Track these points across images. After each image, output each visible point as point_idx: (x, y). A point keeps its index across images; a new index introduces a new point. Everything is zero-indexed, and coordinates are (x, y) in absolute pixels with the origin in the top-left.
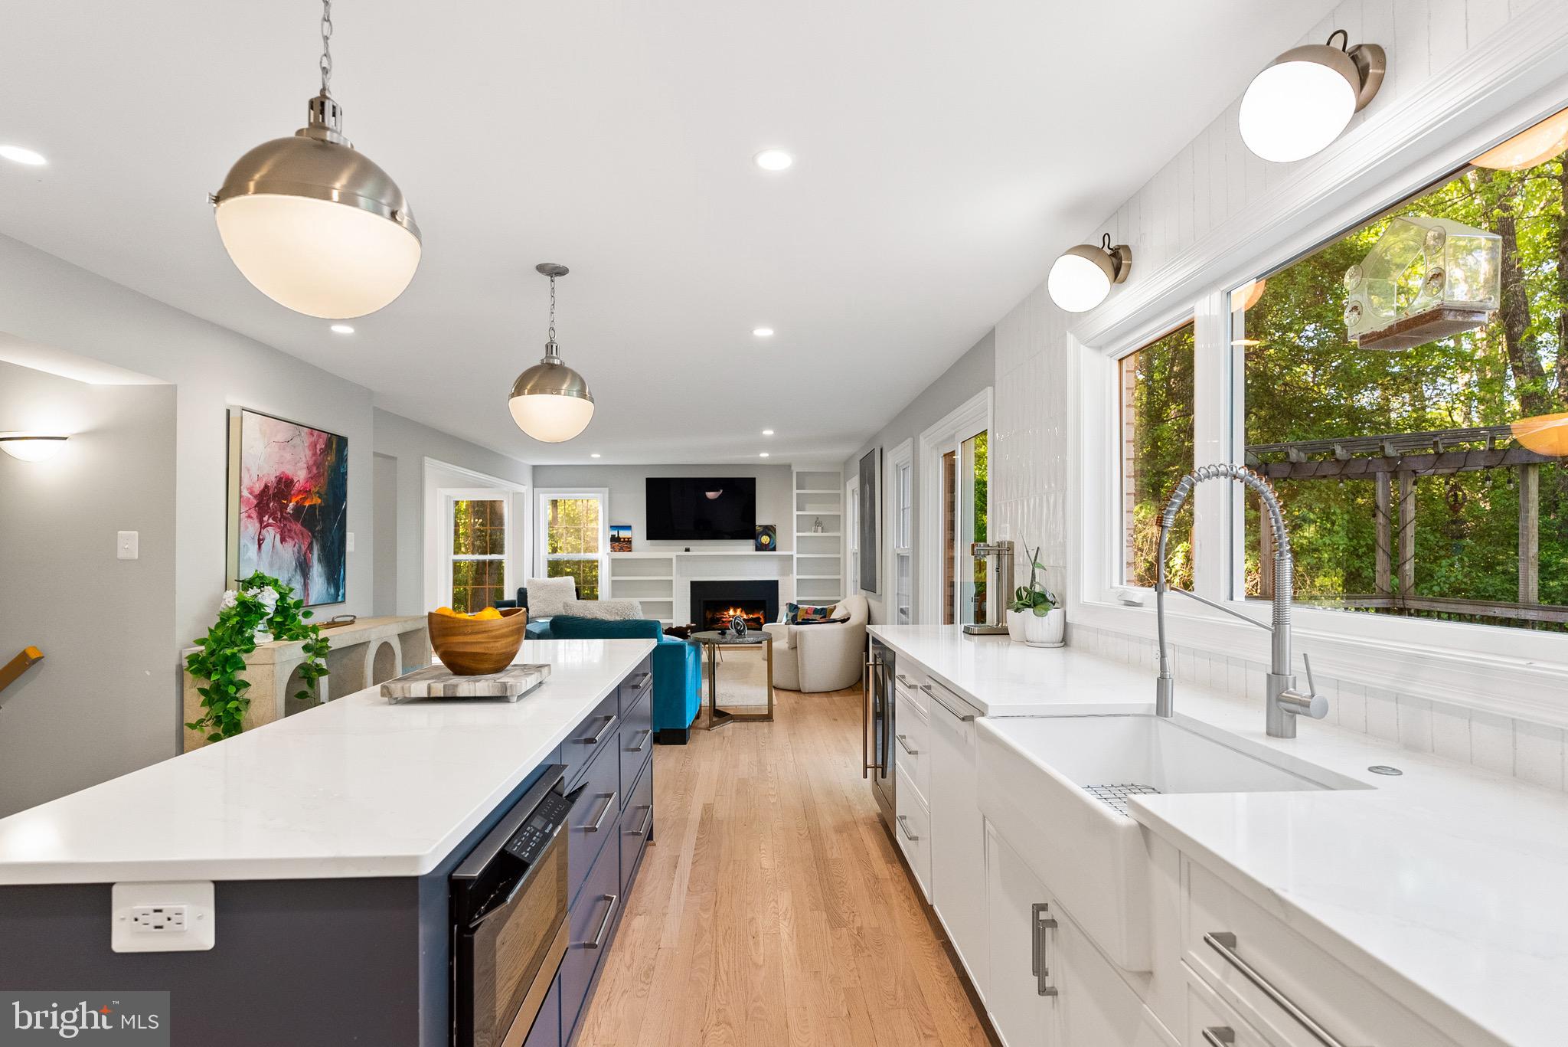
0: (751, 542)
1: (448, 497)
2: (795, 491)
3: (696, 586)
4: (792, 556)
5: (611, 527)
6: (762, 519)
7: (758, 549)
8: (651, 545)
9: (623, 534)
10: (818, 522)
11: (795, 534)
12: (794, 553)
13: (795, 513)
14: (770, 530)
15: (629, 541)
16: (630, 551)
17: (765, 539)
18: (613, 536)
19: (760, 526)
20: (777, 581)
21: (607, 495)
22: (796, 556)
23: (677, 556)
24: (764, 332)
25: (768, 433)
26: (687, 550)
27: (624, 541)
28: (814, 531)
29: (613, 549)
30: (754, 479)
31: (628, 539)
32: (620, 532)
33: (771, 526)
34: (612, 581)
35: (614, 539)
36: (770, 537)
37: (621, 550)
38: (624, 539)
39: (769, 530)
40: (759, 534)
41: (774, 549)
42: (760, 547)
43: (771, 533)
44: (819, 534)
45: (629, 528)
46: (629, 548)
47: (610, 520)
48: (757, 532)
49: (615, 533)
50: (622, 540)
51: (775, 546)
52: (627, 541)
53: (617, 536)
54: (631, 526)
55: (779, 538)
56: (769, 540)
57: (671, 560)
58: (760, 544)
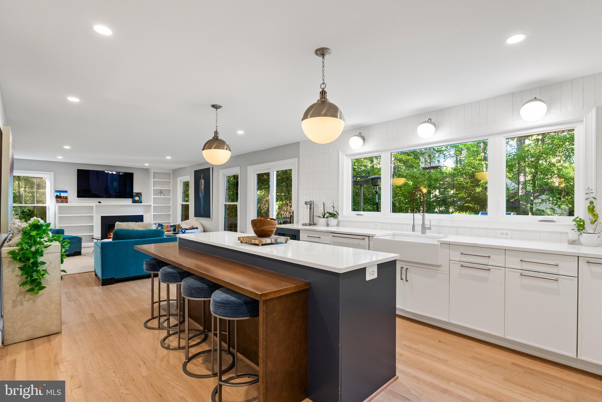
0: (131, 199)
2: (152, 180)
3: (103, 218)
5: (56, 191)
6: (136, 190)
7: (133, 202)
8: (79, 200)
9: (63, 195)
10: (161, 192)
11: (153, 197)
12: (152, 204)
13: (153, 188)
14: (139, 195)
15: (66, 198)
16: (67, 203)
17: (137, 198)
19: (135, 193)
20: (143, 216)
21: (53, 176)
23: (96, 205)
24: (240, 132)
25: (169, 158)
26: (100, 202)
27: (64, 198)
28: (160, 196)
29: (57, 202)
30: (133, 173)
31: (66, 197)
32: (61, 194)
33: (140, 193)
34: (59, 217)
35: (57, 197)
36: (139, 197)
37: (62, 202)
38: (64, 197)
40: (134, 196)
41: (141, 202)
42: (135, 202)
44: (162, 197)
45: (66, 192)
46: (67, 201)
47: (54, 188)
49: (58, 194)
50: (62, 197)
51: (141, 201)
52: (65, 198)
53: (59, 195)
54: (67, 191)
55: (143, 198)
56: (139, 198)
57: (93, 207)
58: (134, 200)
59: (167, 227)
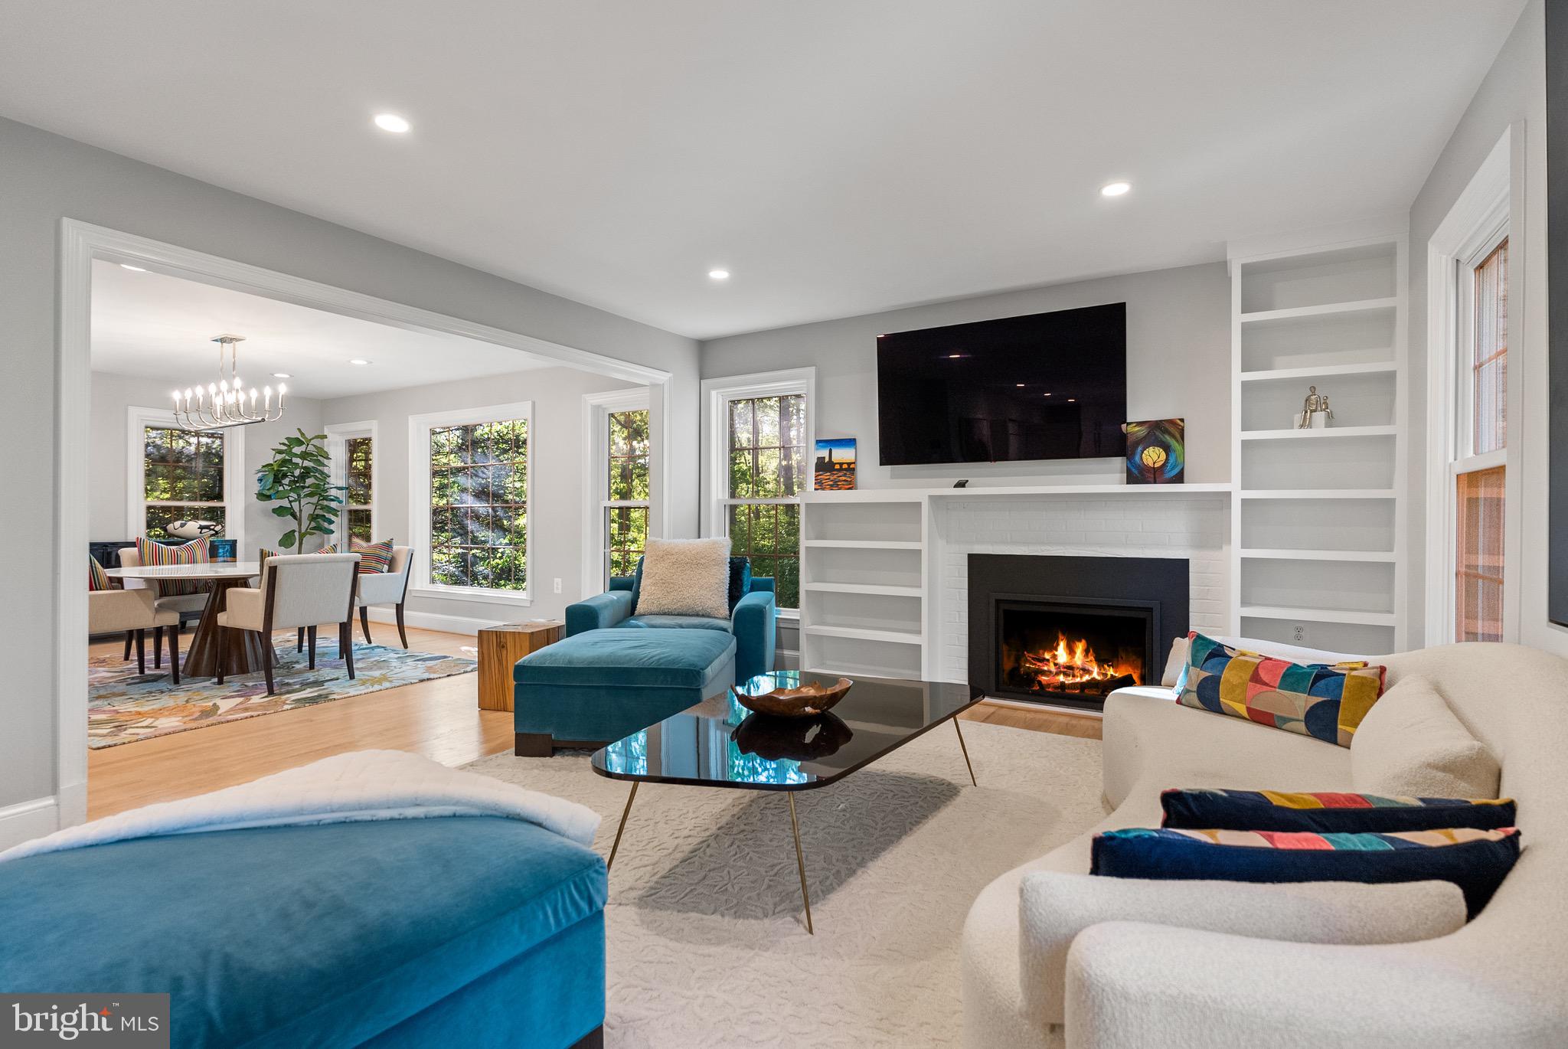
0: (1118, 463)
1: (597, 408)
2: (1238, 318)
3: (978, 565)
4: (1229, 494)
5: (818, 442)
6: (1142, 407)
7: (1131, 479)
9: (841, 455)
11: (1238, 436)
12: (1234, 485)
13: (1238, 377)
15: (850, 469)
16: (850, 487)
17: (1153, 456)
18: (820, 460)
19: (1138, 421)
20: (1185, 563)
21: (813, 381)
22: (1238, 495)
26: (961, 485)
27: (840, 470)
28: (1302, 426)
29: (822, 485)
30: (1125, 303)
31: (849, 464)
32: (835, 451)
33: (1171, 422)
34: (808, 550)
35: (820, 465)
36: (1167, 449)
37: (835, 486)
38: (841, 464)
39: (1167, 432)
40: (1137, 441)
41: (1179, 478)
42: (1138, 475)
43: (1168, 438)
44: (1319, 429)
45: (850, 442)
46: (850, 482)
47: (815, 428)
48: (1130, 440)
49: (824, 453)
50: (837, 467)
51: (1182, 472)
52: (845, 469)
53: (827, 460)
54: (855, 440)
55: (1194, 451)
56: (1163, 456)
57: (917, 505)
58: (1138, 467)
59: (1256, 678)
